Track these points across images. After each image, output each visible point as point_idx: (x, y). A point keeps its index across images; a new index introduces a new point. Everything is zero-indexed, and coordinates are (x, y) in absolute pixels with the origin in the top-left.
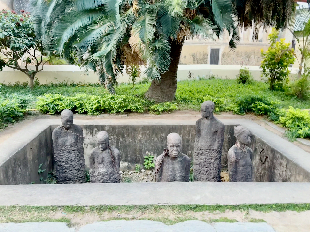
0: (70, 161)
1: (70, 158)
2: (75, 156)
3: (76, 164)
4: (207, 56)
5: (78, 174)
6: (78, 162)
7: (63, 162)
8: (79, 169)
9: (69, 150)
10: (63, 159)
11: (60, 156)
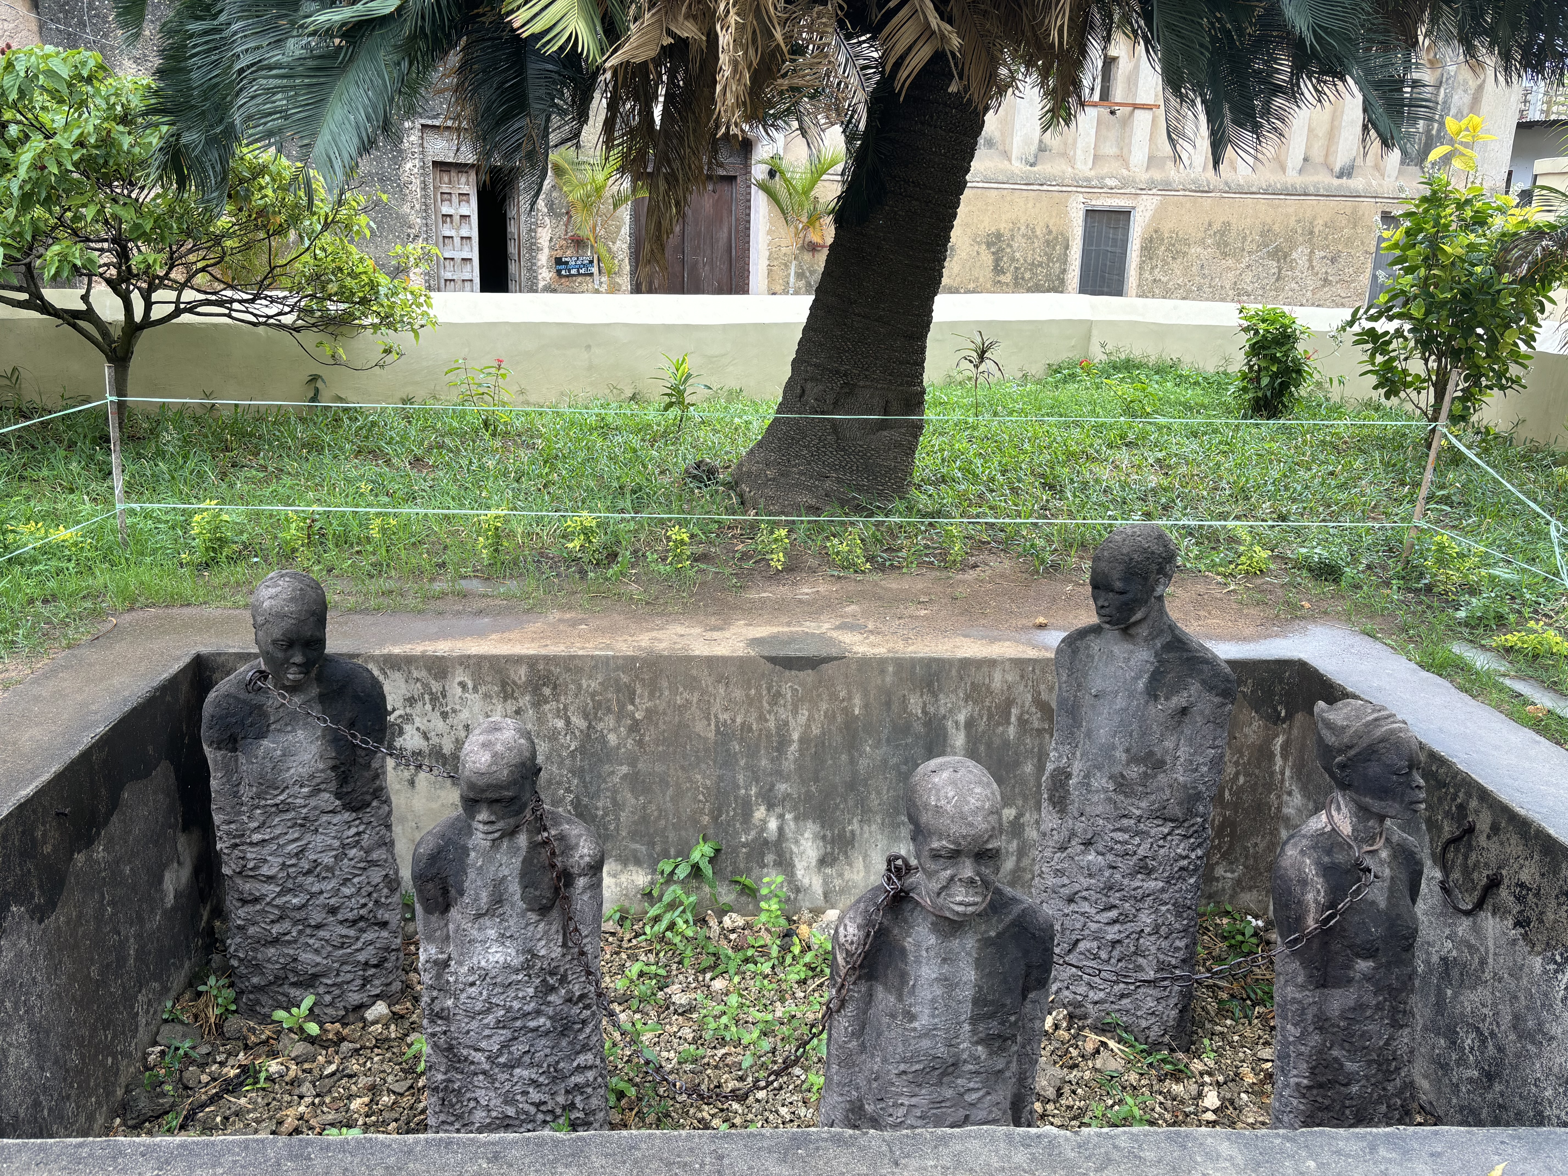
0: (309, 872)
1: (312, 857)
4: (1067, 247)
6: (356, 880)
10: (265, 861)
11: (251, 844)
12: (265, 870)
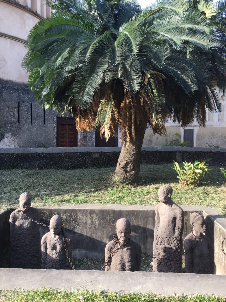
0: (25, 246)
1: (26, 243)
2: (30, 241)
3: (31, 250)
5: (32, 260)
6: (33, 248)
7: (18, 247)
8: (33, 255)
9: (25, 234)
10: (18, 243)
11: (16, 240)
12: (18, 245)
